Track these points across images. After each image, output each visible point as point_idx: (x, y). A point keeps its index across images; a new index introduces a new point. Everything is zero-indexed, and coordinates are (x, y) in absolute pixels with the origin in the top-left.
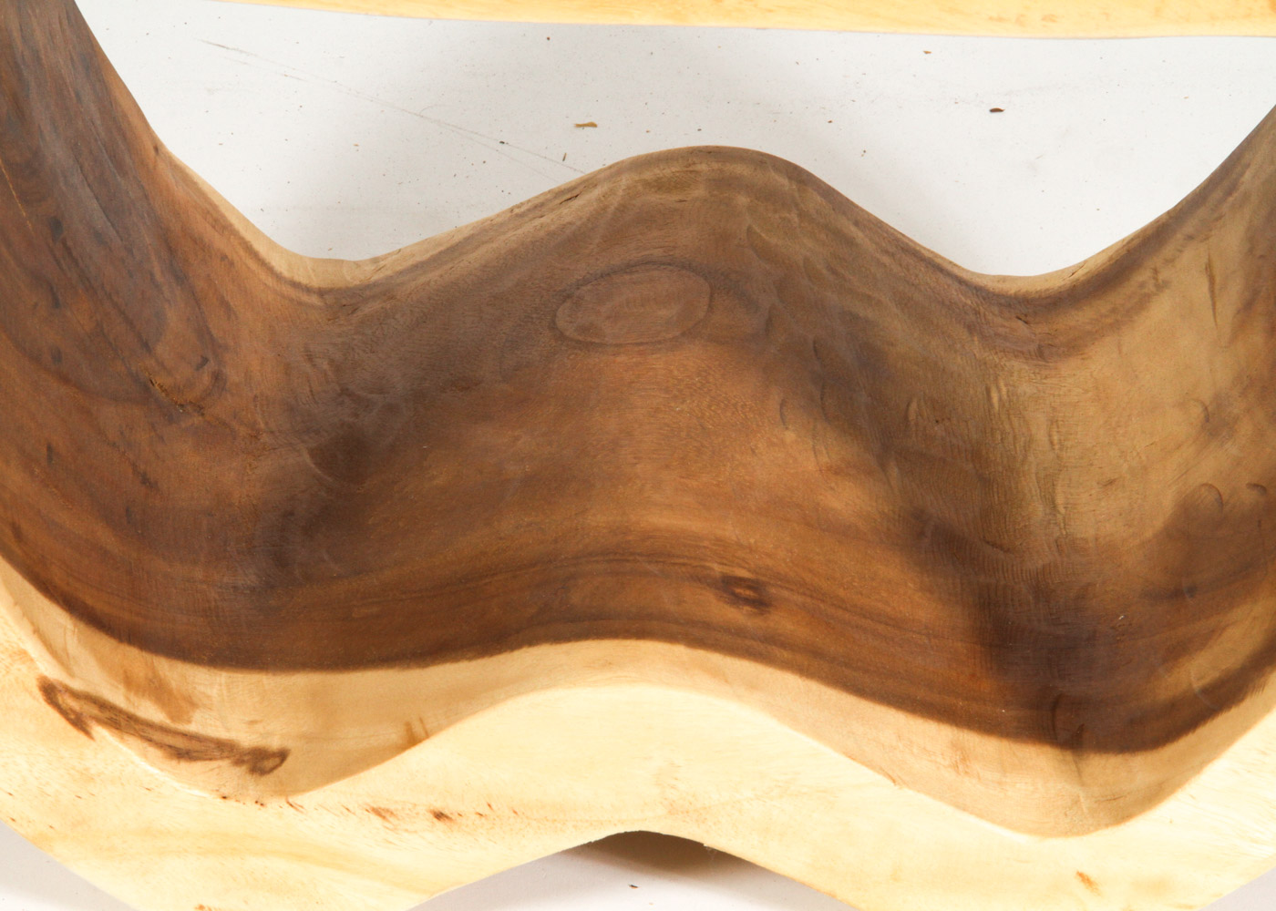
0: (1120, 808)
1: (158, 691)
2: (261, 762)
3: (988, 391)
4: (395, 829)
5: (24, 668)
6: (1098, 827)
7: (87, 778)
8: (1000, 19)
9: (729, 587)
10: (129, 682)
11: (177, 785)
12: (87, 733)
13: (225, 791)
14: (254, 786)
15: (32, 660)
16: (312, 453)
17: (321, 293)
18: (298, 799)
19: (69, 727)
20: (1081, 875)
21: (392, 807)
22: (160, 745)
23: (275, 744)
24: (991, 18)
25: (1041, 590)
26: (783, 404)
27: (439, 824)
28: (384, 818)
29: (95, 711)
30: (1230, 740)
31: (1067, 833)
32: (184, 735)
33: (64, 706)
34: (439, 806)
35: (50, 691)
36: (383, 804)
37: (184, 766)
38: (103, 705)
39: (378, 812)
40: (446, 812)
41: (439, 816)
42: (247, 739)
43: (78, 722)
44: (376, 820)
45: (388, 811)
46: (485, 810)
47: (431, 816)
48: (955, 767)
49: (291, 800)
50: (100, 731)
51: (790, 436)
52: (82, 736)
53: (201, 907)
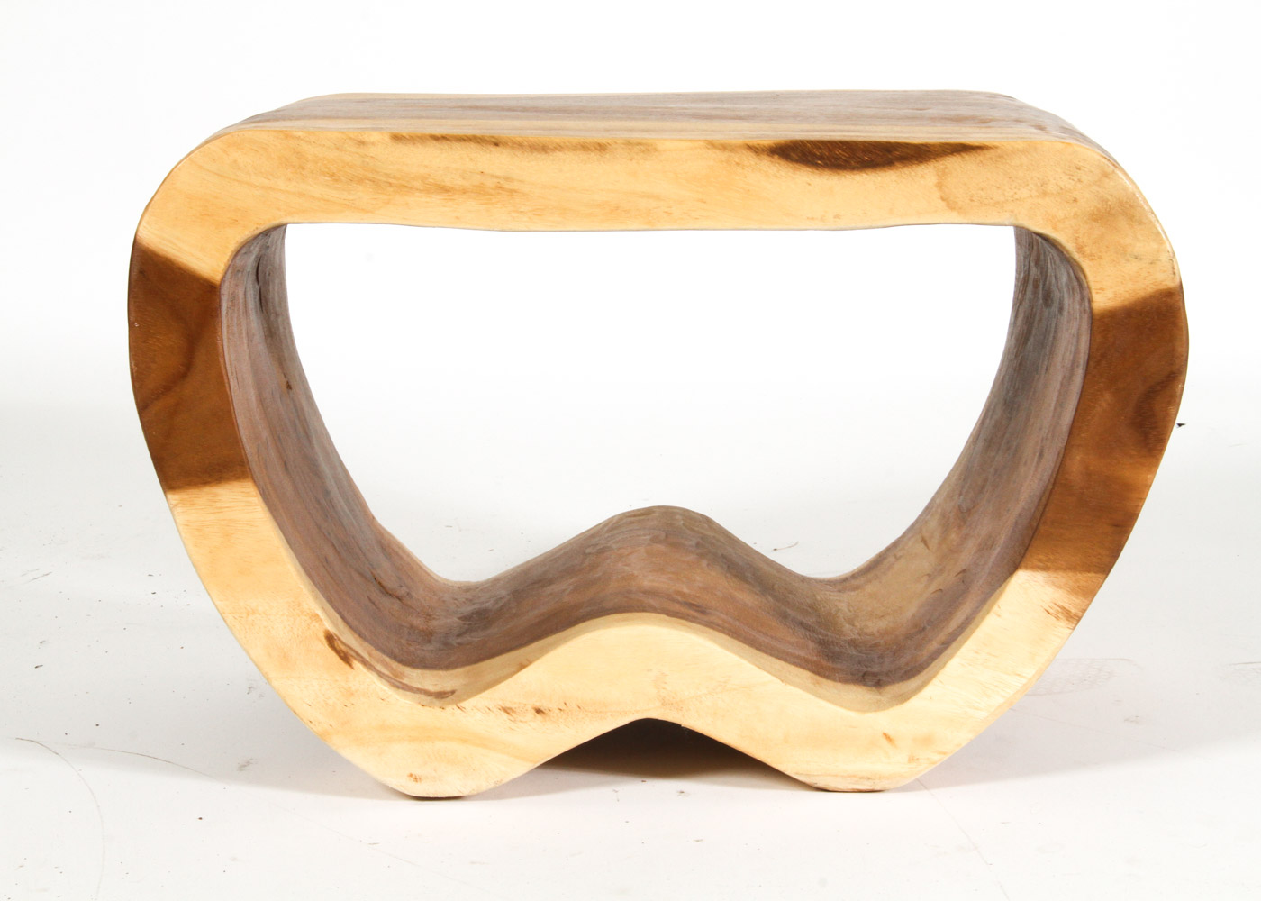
0: (903, 698)
1: (386, 665)
2: (441, 695)
3: (814, 595)
4: (514, 721)
5: (317, 625)
6: (892, 706)
7: (350, 693)
10: (370, 655)
11: (396, 696)
12: (350, 664)
14: (437, 702)
15: (321, 620)
16: (460, 618)
17: (459, 588)
18: (462, 704)
19: (341, 661)
20: (885, 734)
21: (513, 706)
22: (386, 680)
23: (449, 689)
24: (808, 218)
25: (852, 643)
26: (708, 565)
27: (539, 717)
28: (508, 713)
29: (354, 654)
30: (958, 648)
31: (875, 711)
32: (401, 683)
33: (338, 648)
34: (538, 705)
35: (330, 639)
36: (507, 705)
38: (358, 654)
39: (506, 710)
40: (542, 709)
41: (538, 711)
42: (432, 689)
43: (345, 658)
44: (505, 715)
45: (510, 709)
46: (563, 707)
47: (533, 711)
48: (814, 684)
49: (459, 705)
50: (356, 664)
51: (713, 574)
52: (347, 667)
53: (411, 775)
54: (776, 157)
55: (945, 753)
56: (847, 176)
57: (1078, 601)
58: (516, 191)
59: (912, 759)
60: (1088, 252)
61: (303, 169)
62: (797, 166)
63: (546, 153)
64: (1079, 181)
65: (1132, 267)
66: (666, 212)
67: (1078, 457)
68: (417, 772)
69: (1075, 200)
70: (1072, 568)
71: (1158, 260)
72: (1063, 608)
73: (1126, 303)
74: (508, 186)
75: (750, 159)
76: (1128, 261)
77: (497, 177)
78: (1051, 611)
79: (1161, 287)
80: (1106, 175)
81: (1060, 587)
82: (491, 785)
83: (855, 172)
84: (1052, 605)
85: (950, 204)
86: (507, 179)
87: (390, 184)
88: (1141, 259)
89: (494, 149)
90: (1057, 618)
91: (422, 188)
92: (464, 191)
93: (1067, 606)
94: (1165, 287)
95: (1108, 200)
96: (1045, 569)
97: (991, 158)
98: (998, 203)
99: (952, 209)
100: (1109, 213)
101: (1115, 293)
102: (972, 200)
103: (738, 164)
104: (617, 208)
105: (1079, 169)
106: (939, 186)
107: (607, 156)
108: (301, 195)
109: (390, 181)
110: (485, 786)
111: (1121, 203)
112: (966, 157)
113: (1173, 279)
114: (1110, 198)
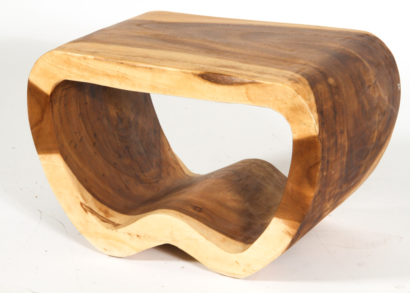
0: (244, 251)
1: (106, 212)
2: (116, 225)
4: (132, 238)
5: (78, 200)
6: (239, 253)
7: (87, 221)
8: (210, 98)
9: (195, 208)
10: (100, 209)
11: (100, 224)
13: (108, 228)
14: (112, 228)
15: (79, 198)
19: (84, 211)
20: (236, 261)
21: (131, 233)
24: (209, 98)
26: (231, 189)
27: (138, 238)
28: (130, 235)
29: (89, 210)
31: (234, 253)
33: (84, 207)
34: (138, 234)
35: (82, 204)
36: (130, 233)
37: (103, 223)
38: (92, 210)
39: (129, 234)
40: (139, 235)
41: (138, 236)
43: (86, 211)
44: (129, 235)
46: (145, 236)
50: (89, 213)
51: (228, 193)
52: (86, 214)
53: (104, 249)
54: (200, 77)
55: (254, 271)
56: (220, 86)
57: (292, 230)
58: (127, 78)
59: (244, 271)
60: (290, 120)
61: (70, 64)
62: (206, 81)
63: (135, 68)
64: (287, 97)
65: (304, 127)
66: (169, 90)
67: (290, 185)
68: (106, 248)
69: (286, 103)
70: (290, 219)
71: (311, 126)
72: (288, 232)
73: (302, 138)
74: (125, 76)
75: (192, 77)
76: (302, 125)
77: (122, 73)
78: (284, 232)
79: (312, 135)
80: (295, 97)
81: (287, 225)
82: (127, 256)
83: (222, 85)
84: (284, 230)
85: (250, 100)
86: (125, 74)
87: (93, 72)
88: (306, 125)
89: (121, 64)
90: (286, 234)
91: (102, 74)
92: (113, 76)
93: (289, 231)
94: (313, 135)
95: (296, 105)
96: (282, 218)
97: (261, 86)
98: (264, 101)
99: (250, 101)
100: (296, 108)
101: (299, 134)
102: (256, 99)
103: (189, 78)
104: (155, 87)
105: (287, 93)
106: (247, 93)
107: (152, 71)
108: (70, 72)
109: (93, 71)
110: (125, 256)
111: (299, 106)
112: (254, 85)
113: (316, 133)
114: (296, 104)
